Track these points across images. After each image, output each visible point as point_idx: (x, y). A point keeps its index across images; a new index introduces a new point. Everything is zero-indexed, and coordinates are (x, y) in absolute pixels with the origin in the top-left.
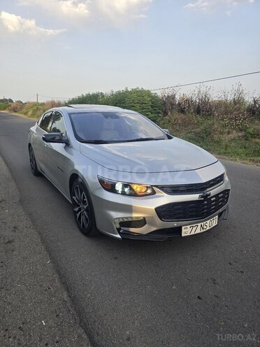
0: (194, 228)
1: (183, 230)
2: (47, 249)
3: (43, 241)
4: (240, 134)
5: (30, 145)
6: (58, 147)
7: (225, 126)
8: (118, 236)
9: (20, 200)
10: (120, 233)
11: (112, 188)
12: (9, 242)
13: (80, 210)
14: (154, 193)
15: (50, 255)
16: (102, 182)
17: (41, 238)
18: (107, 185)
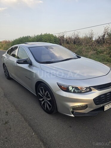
0: (109, 106)
1: (105, 108)
2: (30, 125)
3: (26, 120)
4: (94, 52)
5: (4, 64)
6: (25, 66)
7: (88, 49)
8: (72, 115)
9: (4, 95)
10: (73, 114)
11: (67, 90)
12: (6, 123)
13: (43, 100)
14: (91, 90)
15: (33, 129)
16: (60, 86)
17: (24, 118)
18: (64, 88)
